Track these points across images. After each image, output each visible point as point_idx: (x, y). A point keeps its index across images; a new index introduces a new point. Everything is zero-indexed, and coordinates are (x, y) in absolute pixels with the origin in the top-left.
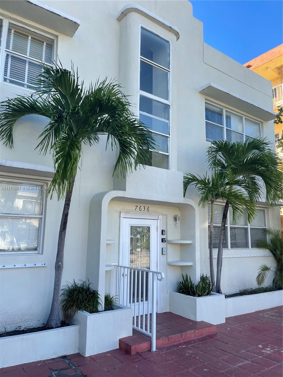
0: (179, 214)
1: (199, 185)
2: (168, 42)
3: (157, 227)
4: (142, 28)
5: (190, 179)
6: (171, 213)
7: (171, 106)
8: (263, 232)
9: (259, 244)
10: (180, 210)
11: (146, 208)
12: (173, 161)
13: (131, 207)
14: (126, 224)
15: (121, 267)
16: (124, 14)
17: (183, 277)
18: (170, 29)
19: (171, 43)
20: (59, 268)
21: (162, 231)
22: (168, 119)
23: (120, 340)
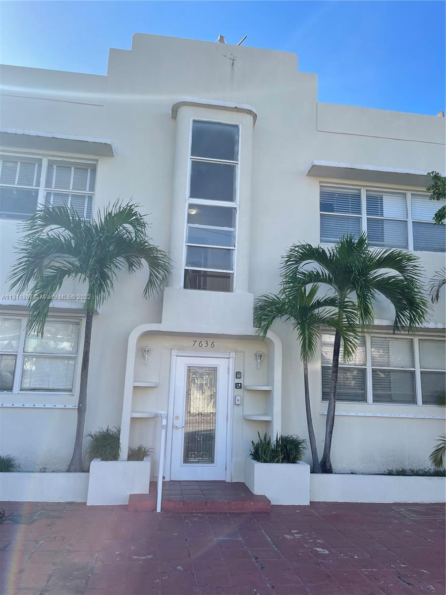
2: (237, 126)
3: (229, 368)
4: (194, 121)
6: (250, 350)
7: (238, 209)
10: (266, 344)
11: (210, 344)
12: (239, 281)
13: (188, 343)
14: (181, 364)
16: (175, 110)
19: (240, 127)
21: (237, 373)
22: (233, 226)
23: (130, 496)
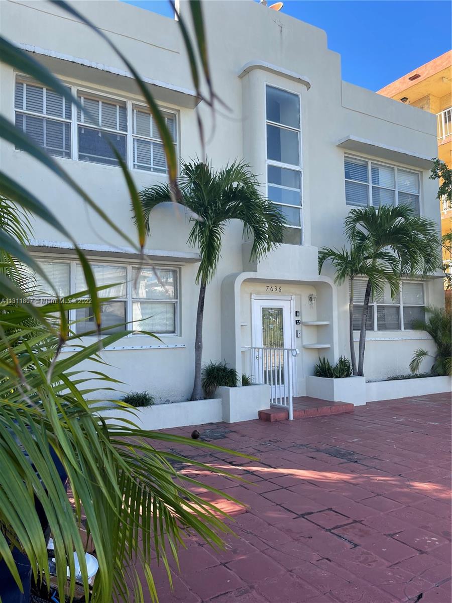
0: (315, 294)
1: (336, 261)
2: (297, 96)
3: (291, 308)
4: (267, 86)
5: (326, 253)
6: (306, 292)
7: (302, 172)
8: (421, 311)
9: (415, 325)
10: (315, 288)
11: (278, 288)
12: (306, 235)
13: (262, 288)
14: (258, 306)
15: (255, 348)
16: (246, 73)
17: (320, 360)
18: (299, 80)
19: (300, 96)
20: (198, 347)
21: (296, 312)
22: (300, 188)
23: (259, 411)
